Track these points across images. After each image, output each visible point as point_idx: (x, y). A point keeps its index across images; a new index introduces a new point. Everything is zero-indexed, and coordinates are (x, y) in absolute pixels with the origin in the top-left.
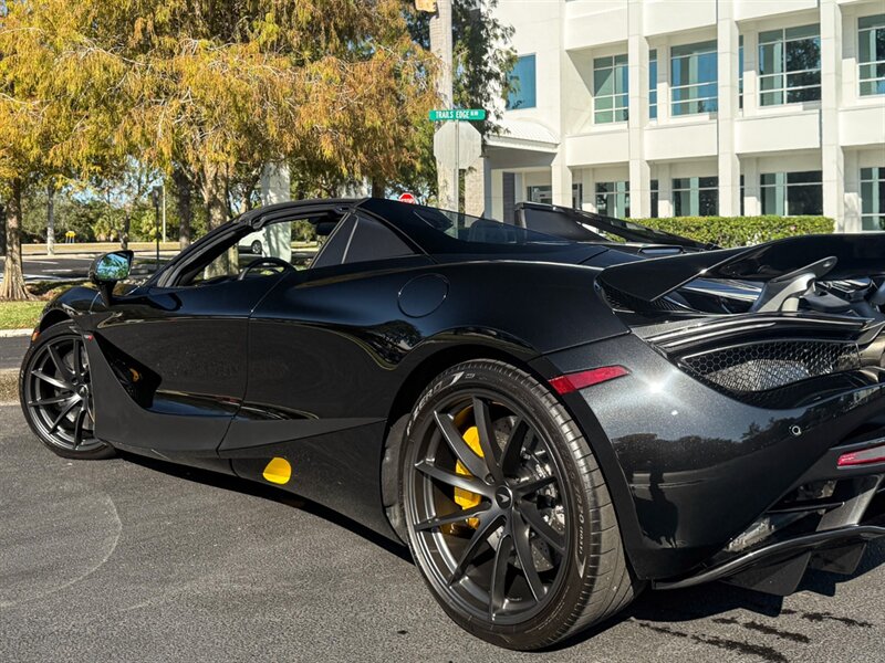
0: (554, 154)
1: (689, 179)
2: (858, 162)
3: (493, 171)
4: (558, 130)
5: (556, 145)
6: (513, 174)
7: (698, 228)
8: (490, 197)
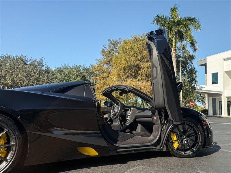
0: (222, 94)
3: (209, 97)
4: (223, 89)
5: (222, 92)
6: (215, 98)
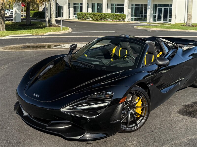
1: (95, 4)
7: (98, 15)
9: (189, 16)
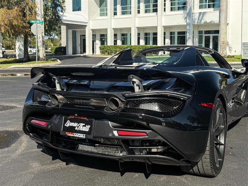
0: (87, 25)
1: (127, 34)
2: (169, 30)
3: (69, 30)
4: (87, 17)
5: (87, 23)
6: (76, 31)
8: (68, 38)
9: (223, 44)
